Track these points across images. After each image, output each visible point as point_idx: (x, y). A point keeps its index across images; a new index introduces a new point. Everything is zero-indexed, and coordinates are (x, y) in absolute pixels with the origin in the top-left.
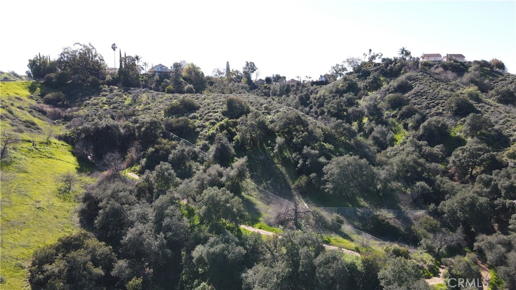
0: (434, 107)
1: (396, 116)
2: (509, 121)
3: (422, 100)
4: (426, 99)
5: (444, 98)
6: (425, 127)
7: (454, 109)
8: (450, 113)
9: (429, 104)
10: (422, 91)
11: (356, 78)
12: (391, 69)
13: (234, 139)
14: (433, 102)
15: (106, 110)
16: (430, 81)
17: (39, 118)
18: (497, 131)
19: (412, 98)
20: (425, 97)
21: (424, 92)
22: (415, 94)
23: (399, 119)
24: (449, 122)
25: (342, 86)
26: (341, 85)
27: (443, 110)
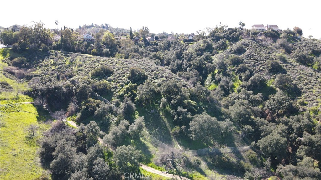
0: (258, 65)
1: (235, 71)
2: (302, 77)
3: (251, 60)
4: (254, 59)
5: (264, 60)
6: (252, 80)
7: (270, 68)
8: (267, 71)
9: (255, 63)
10: (251, 54)
11: (212, 41)
12: (233, 36)
13: (135, 98)
14: (258, 62)
15: (54, 70)
16: (257, 46)
17: (10, 78)
18: (294, 85)
19: (245, 58)
20: (252, 58)
21: (252, 55)
22: (247, 56)
23: (237, 72)
24: (266, 77)
25: (203, 47)
26: (202, 45)
27: (263, 68)
